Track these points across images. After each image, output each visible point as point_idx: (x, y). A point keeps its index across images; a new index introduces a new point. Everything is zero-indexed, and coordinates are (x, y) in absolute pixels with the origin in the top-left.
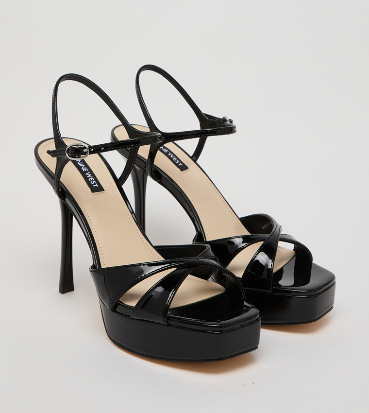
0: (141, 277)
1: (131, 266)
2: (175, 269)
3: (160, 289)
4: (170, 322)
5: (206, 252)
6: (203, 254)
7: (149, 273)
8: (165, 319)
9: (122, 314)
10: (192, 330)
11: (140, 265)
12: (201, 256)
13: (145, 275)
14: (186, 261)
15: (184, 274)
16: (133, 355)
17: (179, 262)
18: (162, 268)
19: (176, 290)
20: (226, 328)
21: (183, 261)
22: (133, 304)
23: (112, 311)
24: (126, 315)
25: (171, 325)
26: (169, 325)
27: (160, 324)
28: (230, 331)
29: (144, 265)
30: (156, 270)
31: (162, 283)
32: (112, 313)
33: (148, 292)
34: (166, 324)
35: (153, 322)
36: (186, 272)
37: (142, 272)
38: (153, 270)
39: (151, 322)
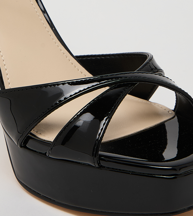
0: (60, 101)
1: (46, 85)
2: (107, 88)
3: (88, 117)
4: (103, 163)
5: (148, 63)
6: (143, 67)
7: (71, 96)
8: (95, 159)
9: (36, 151)
10: (134, 173)
11: (58, 85)
12: (141, 69)
13: (65, 98)
14: (121, 77)
15: (119, 95)
16: (51, 206)
17: (112, 79)
18: (88, 88)
19: (110, 118)
20: (182, 171)
21: (118, 78)
22: (50, 137)
23: (21, 146)
24: (40, 153)
25: (104, 167)
26: (101, 167)
27: (89, 165)
28: (187, 174)
29: (63, 84)
30: (80, 91)
31: (89, 108)
32: (21, 150)
33: (70, 123)
34: (97, 166)
35: (79, 163)
36: (122, 92)
37: (61, 94)
38: (77, 91)
39: (76, 162)
